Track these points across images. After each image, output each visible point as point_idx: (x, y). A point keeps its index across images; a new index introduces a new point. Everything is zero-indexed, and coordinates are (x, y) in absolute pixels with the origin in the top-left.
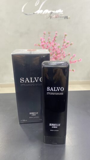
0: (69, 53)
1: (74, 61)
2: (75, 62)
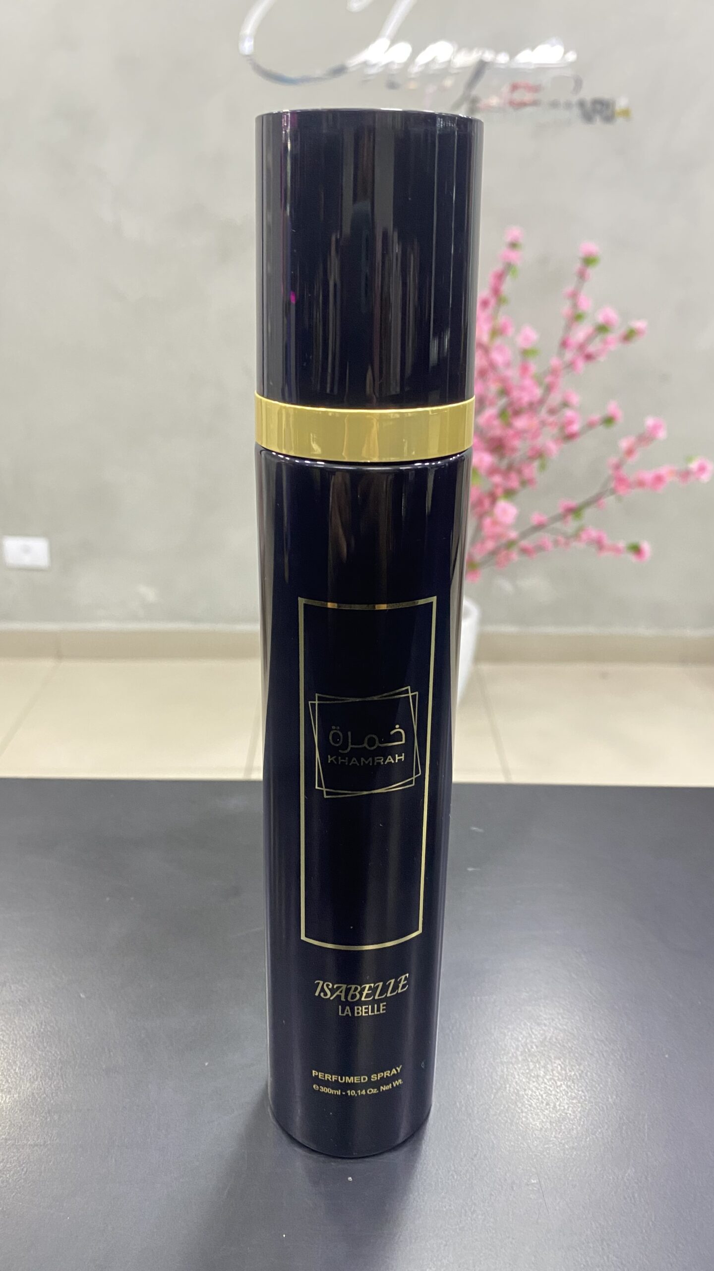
1: (648, 474)
2: (659, 480)
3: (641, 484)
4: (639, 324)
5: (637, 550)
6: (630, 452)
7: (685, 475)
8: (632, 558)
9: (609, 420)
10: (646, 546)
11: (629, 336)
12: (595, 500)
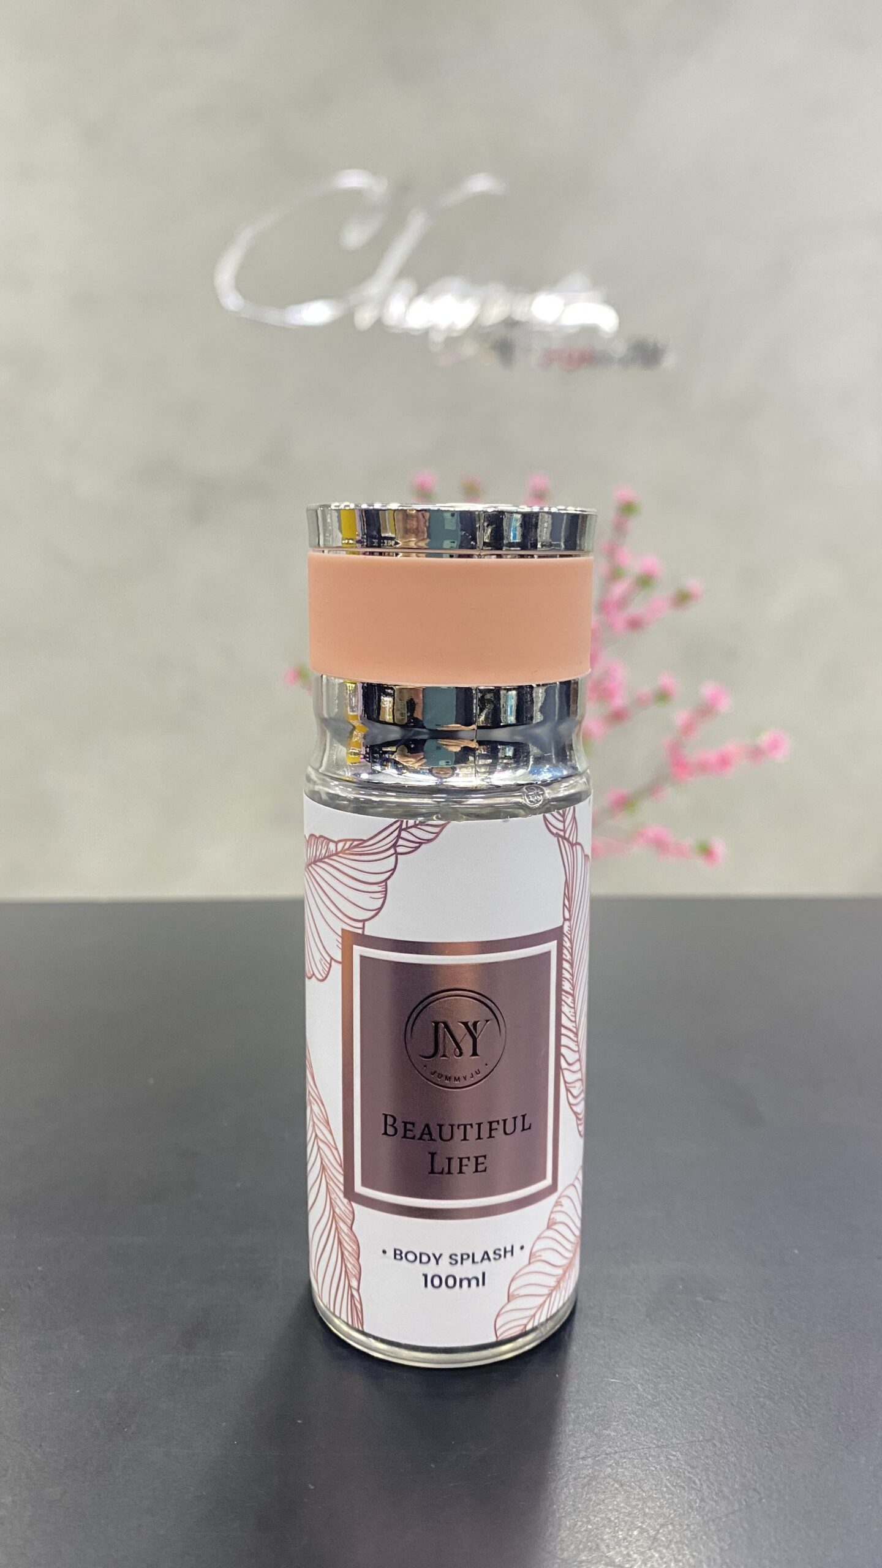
0: (665, 679)
1: (711, 754)
2: (724, 762)
3: (703, 767)
4: (693, 583)
5: (707, 852)
6: (688, 728)
7: (756, 753)
8: (700, 862)
9: (663, 696)
10: (720, 847)
11: (683, 598)
12: (652, 789)
